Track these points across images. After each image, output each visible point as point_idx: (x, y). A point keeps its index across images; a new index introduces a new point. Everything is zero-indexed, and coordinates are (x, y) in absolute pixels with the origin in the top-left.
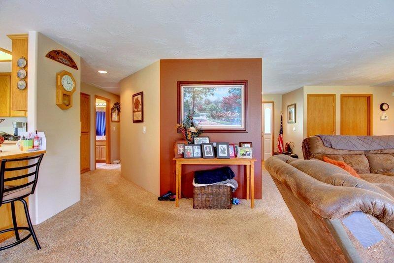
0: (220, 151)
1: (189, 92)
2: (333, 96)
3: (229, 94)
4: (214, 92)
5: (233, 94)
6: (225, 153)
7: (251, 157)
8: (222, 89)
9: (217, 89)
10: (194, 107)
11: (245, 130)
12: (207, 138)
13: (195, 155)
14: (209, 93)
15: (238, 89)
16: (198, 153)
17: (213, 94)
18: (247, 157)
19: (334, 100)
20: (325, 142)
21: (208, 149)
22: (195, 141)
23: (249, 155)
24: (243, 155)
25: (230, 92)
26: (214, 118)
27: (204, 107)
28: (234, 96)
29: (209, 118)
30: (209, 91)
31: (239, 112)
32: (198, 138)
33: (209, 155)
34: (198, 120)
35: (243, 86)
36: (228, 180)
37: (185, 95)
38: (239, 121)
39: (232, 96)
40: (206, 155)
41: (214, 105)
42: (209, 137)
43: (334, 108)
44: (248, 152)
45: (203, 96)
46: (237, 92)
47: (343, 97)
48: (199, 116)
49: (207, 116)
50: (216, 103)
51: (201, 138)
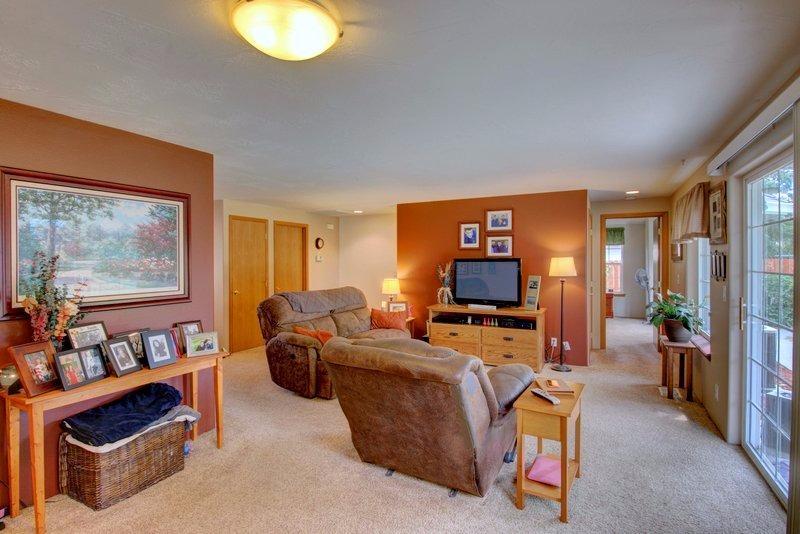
0: (153, 349)
1: (36, 202)
2: (265, 222)
3: (150, 219)
4: (114, 209)
5: (160, 219)
6: (165, 354)
7: (216, 349)
8: (134, 204)
9: (122, 203)
10: (53, 245)
11: (186, 296)
12: (99, 326)
13: (90, 375)
14: (100, 211)
15: (170, 209)
16: (95, 368)
17: (110, 215)
18: (207, 352)
19: (266, 228)
20: (293, 305)
21: (121, 352)
22: (73, 337)
23: (210, 347)
24: (199, 349)
25: (153, 214)
26: (114, 274)
27: (84, 245)
28: (161, 225)
29: (100, 274)
30: (100, 206)
31: (173, 258)
32: (78, 330)
33: (128, 366)
34: (71, 280)
35: (181, 204)
36: (178, 409)
37: (22, 208)
38: (172, 280)
39: (157, 223)
40: (122, 369)
41: (114, 241)
42: (102, 323)
43: (266, 242)
44: (209, 342)
45: (84, 217)
46: (168, 215)
47: (277, 225)
48: (71, 269)
49: (95, 270)
50: (120, 237)
51: (85, 329)
